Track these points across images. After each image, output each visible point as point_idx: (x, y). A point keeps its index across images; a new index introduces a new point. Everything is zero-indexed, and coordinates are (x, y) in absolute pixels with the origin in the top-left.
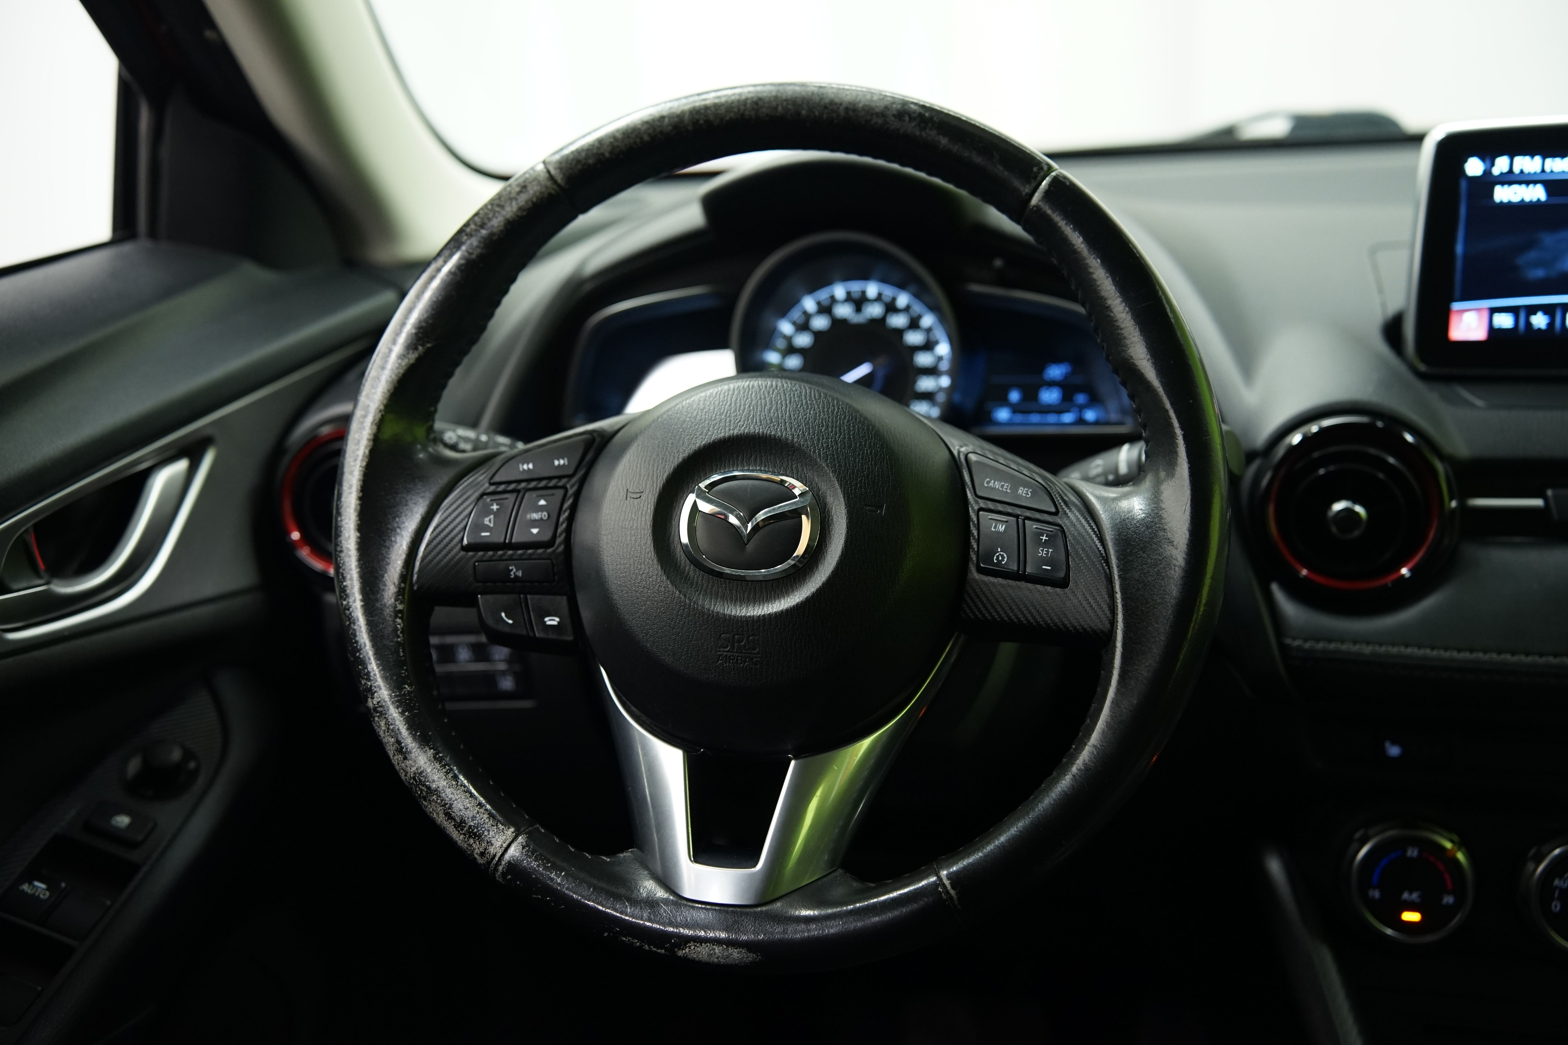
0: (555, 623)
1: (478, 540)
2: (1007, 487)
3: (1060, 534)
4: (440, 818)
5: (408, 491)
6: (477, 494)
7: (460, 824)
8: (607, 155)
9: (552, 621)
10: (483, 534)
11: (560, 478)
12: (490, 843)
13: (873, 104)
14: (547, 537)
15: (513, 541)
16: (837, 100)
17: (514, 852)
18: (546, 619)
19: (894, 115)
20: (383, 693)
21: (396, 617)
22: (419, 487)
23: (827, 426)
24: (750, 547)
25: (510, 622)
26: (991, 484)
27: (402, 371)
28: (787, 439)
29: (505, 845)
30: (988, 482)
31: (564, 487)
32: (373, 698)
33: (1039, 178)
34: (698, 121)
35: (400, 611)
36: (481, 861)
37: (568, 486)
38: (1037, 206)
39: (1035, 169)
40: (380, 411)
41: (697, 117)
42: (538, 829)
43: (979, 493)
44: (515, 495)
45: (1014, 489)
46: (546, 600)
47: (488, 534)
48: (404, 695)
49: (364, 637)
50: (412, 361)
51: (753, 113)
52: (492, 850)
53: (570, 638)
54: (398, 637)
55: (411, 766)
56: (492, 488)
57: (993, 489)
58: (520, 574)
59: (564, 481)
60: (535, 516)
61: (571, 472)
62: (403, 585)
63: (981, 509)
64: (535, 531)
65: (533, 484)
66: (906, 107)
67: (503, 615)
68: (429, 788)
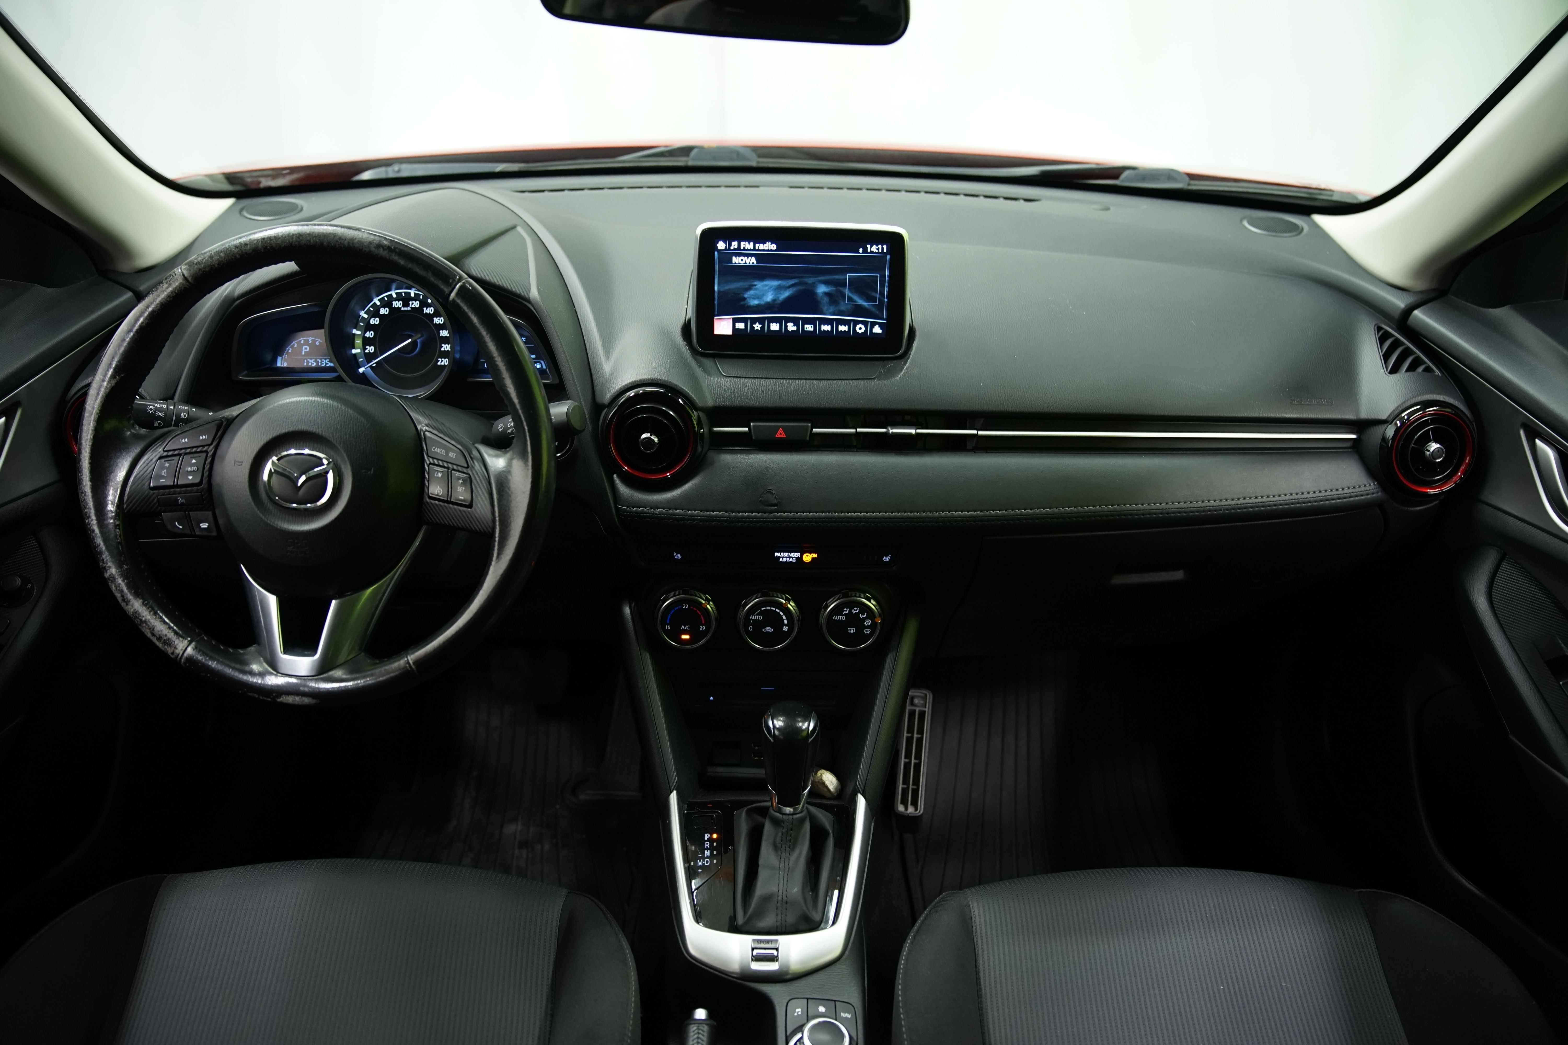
0: (206, 527)
1: (159, 484)
2: (443, 452)
3: (468, 479)
4: (149, 635)
5: (118, 458)
6: (158, 456)
7: (159, 638)
8: (216, 266)
9: (204, 526)
10: (161, 481)
11: (204, 446)
12: (176, 648)
13: (363, 240)
14: (197, 480)
15: (179, 483)
16: (343, 237)
17: (190, 650)
18: (201, 525)
19: (374, 247)
20: (113, 570)
21: (116, 528)
22: (124, 454)
23: (341, 425)
24: (301, 492)
25: (181, 527)
26: (436, 450)
27: (108, 391)
28: (319, 433)
29: (184, 649)
30: (434, 449)
31: (206, 452)
32: (107, 573)
33: (453, 286)
34: (266, 247)
35: (118, 525)
36: (172, 656)
37: (209, 450)
38: (454, 300)
39: (451, 281)
40: (97, 414)
41: (266, 245)
42: (203, 638)
43: (430, 455)
44: (178, 457)
45: (447, 453)
46: (200, 514)
47: (164, 480)
48: (124, 570)
49: (99, 541)
50: (113, 385)
51: (297, 243)
52: (177, 651)
53: (214, 534)
54: (118, 539)
55: (130, 609)
56: (165, 454)
57: (437, 453)
58: (184, 501)
59: (206, 448)
60: (190, 469)
61: (209, 442)
62: (118, 511)
63: (430, 464)
64: (190, 478)
65: (188, 451)
66: (381, 243)
67: (176, 523)
68: (141, 620)
